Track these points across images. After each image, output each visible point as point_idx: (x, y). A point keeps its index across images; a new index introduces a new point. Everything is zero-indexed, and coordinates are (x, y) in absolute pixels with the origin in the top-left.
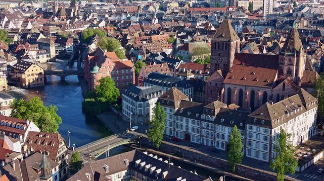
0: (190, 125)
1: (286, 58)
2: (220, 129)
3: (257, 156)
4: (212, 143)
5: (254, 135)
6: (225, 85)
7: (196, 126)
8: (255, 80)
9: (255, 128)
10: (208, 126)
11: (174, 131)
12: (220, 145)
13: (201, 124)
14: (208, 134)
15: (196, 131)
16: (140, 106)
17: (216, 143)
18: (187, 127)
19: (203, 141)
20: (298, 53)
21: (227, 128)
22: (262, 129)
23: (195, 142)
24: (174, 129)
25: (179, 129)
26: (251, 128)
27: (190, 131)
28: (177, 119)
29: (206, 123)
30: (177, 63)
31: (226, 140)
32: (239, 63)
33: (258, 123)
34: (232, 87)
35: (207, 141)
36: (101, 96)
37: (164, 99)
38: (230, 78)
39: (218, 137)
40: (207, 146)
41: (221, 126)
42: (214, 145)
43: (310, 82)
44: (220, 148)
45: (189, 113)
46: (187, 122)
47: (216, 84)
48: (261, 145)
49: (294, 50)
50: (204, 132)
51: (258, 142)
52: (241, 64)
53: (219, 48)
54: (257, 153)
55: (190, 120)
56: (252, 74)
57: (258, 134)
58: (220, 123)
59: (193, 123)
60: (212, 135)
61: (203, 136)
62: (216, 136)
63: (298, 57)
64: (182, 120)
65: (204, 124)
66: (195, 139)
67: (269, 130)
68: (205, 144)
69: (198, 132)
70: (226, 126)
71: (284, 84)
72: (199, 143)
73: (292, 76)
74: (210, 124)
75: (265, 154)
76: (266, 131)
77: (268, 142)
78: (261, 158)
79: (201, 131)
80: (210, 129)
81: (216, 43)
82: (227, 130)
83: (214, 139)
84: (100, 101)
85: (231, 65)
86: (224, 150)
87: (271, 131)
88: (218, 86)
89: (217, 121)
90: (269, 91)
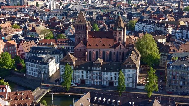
0: (85, 74)
1: (118, 32)
2: (105, 74)
3: (128, 85)
4: (100, 82)
5: (126, 74)
6: (88, 50)
7: (89, 74)
8: (103, 45)
9: (126, 70)
10: (97, 73)
11: (73, 80)
12: (105, 83)
13: (92, 73)
14: (97, 78)
15: (89, 77)
16: (45, 68)
17: (102, 82)
18: (83, 76)
19: (94, 82)
20: (124, 29)
21: (109, 73)
22: (131, 71)
23: (89, 84)
24: (74, 78)
25: (77, 78)
26: (124, 71)
27: (85, 78)
28: (76, 72)
29: (95, 72)
30: (37, 40)
31: (109, 79)
32: (91, 37)
33: (129, 68)
34: (92, 50)
35: (97, 82)
36: (4, 65)
37: (65, 61)
38: (89, 45)
39: (104, 78)
40: (97, 85)
41: (105, 72)
42: (101, 84)
43: (130, 44)
44: (105, 85)
45: (83, 68)
46: (83, 73)
47: (81, 50)
48: (131, 79)
49: (121, 28)
50: (94, 77)
51: (129, 78)
52: (92, 37)
53: (79, 29)
54: (128, 84)
55: (85, 72)
56: (100, 42)
57: (128, 73)
58: (105, 71)
59: (87, 73)
60: (100, 78)
61: (94, 79)
62: (102, 78)
63: (124, 31)
64: (79, 72)
65: (95, 73)
66: (89, 82)
67: (135, 70)
68: (95, 84)
69: (90, 78)
70: (109, 72)
71: (120, 46)
72: (91, 84)
73: (121, 41)
74: (98, 72)
75: (133, 83)
76: (133, 71)
77: (135, 77)
78: (131, 86)
79: (92, 77)
80: (98, 75)
81: (77, 26)
82: (109, 74)
83: (101, 80)
84: (5, 68)
85: (87, 38)
86: (108, 85)
87: (136, 71)
88: (82, 50)
89: (103, 70)
90: (112, 50)
